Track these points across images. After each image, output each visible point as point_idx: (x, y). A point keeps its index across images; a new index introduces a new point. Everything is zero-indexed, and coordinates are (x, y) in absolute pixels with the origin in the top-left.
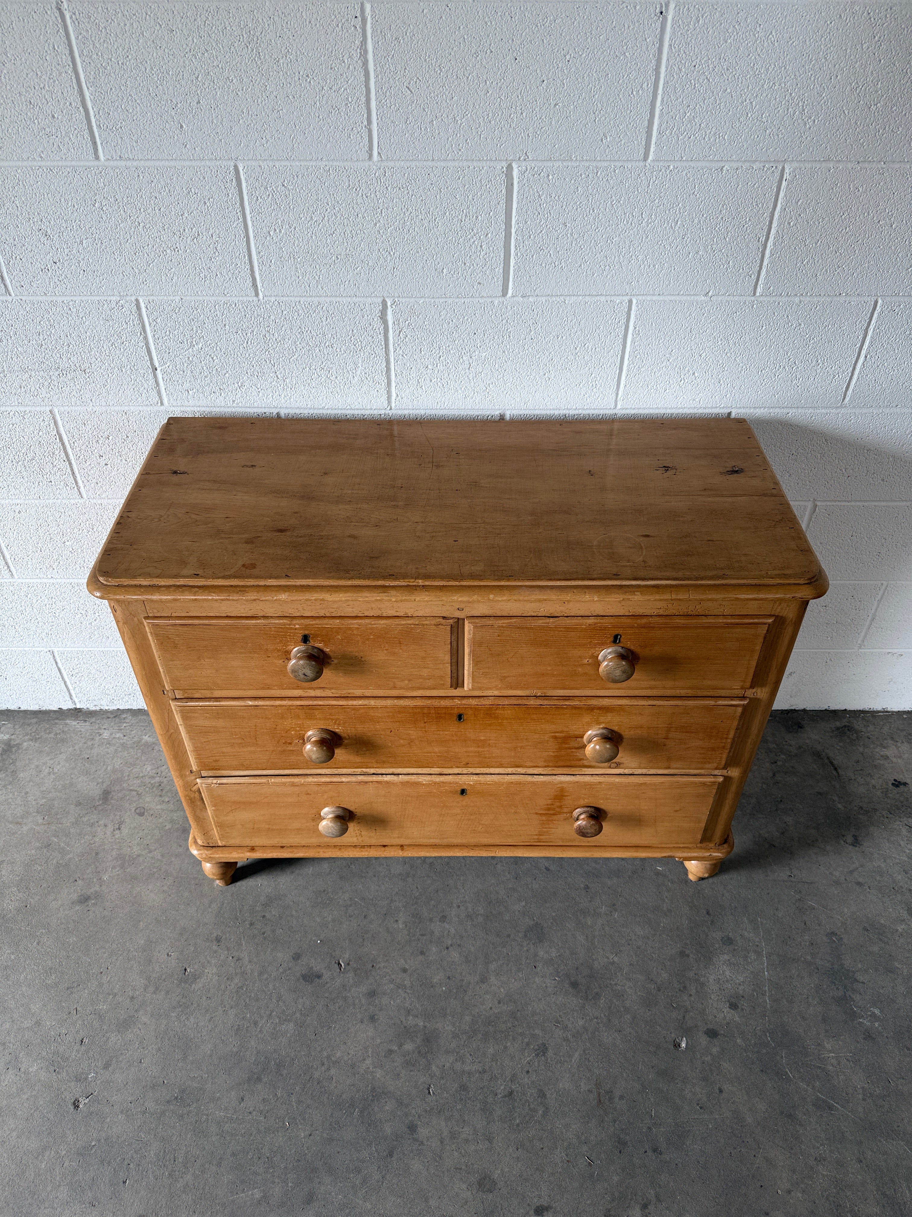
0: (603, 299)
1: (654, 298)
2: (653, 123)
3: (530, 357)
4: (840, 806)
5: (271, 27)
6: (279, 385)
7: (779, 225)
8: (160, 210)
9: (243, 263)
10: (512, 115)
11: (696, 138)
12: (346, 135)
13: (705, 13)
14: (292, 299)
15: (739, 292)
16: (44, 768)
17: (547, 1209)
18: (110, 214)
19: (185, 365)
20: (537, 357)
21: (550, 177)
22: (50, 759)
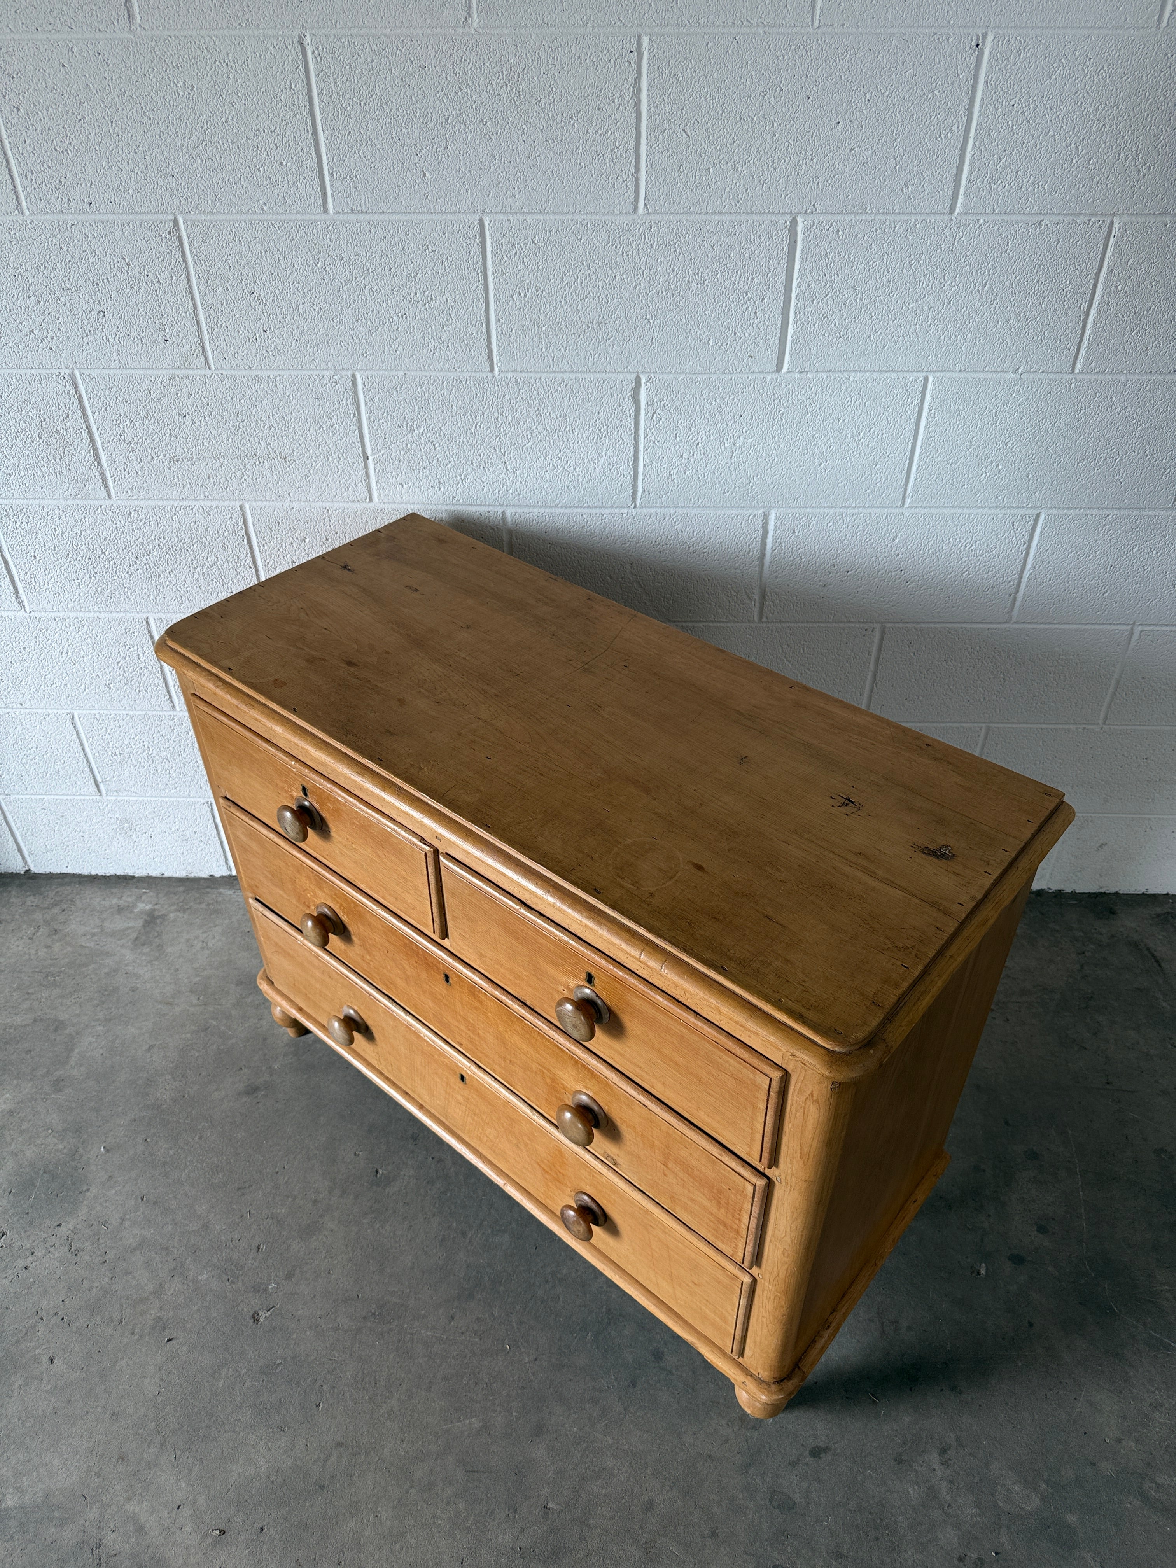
0: (894, 375)
1: (955, 375)
2: (962, 170)
3: (805, 444)
4: (1164, 1004)
5: (536, 63)
6: (507, 479)
7: (1105, 289)
8: (390, 270)
9: (479, 333)
10: (801, 162)
11: (1012, 187)
12: (610, 184)
13: (1027, 46)
14: (532, 375)
15: (1054, 368)
16: (196, 942)
17: (826, 1450)
18: (333, 275)
19: (402, 453)
20: (813, 444)
21: (841, 233)
22: (203, 933)
